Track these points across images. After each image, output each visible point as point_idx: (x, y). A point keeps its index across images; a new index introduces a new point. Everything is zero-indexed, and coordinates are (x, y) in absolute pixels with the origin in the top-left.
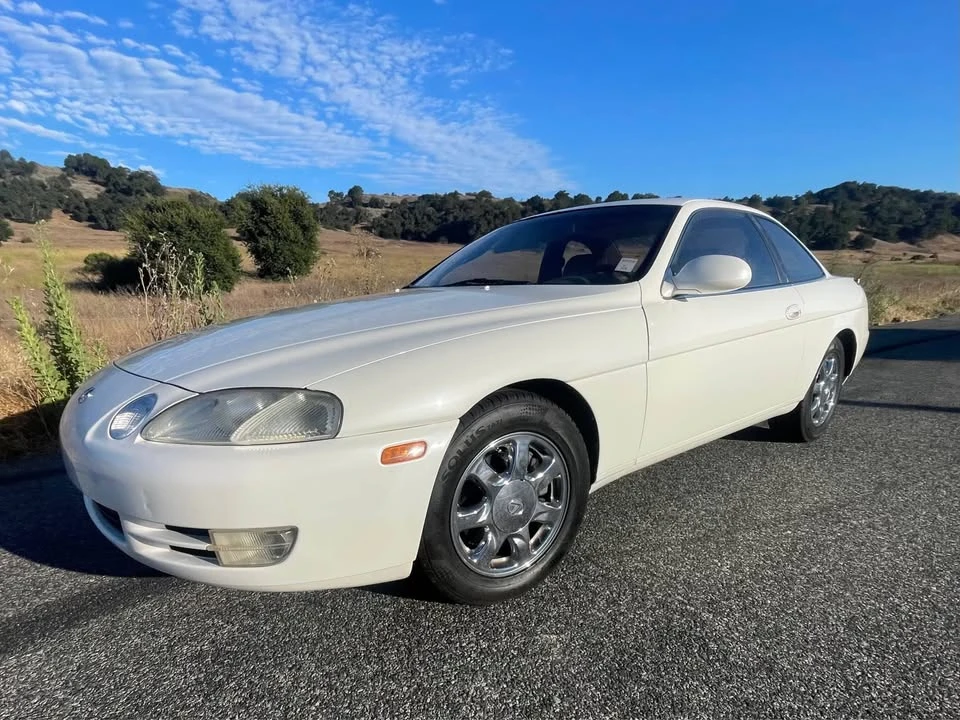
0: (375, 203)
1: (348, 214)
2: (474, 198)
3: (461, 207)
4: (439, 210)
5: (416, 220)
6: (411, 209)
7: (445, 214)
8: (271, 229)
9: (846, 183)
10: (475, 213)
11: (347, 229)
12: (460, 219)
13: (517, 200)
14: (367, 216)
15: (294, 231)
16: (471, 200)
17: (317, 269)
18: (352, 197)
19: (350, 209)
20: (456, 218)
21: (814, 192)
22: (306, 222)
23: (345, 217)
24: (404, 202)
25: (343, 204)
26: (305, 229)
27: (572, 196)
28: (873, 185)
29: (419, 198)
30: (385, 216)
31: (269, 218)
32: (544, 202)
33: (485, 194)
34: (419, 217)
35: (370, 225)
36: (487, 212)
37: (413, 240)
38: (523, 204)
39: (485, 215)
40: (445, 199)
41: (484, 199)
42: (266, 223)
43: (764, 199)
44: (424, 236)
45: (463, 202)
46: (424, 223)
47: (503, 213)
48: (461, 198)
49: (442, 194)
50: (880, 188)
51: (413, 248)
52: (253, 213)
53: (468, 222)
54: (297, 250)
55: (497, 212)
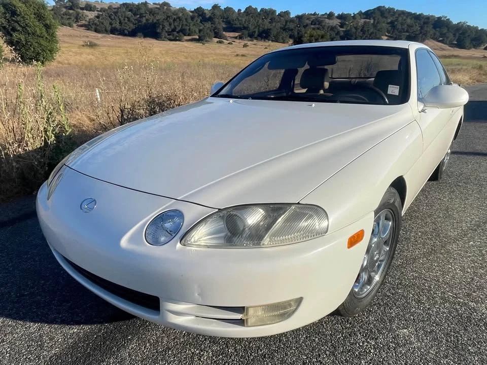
0: (89, 7)
1: (70, 15)
2: (159, 6)
3: (150, 13)
4: (135, 14)
5: (120, 19)
6: (116, 13)
7: (140, 17)
8: (21, 26)
9: (380, 7)
10: (160, 17)
11: (70, 26)
12: (151, 21)
13: (188, 9)
14: (84, 18)
15: (39, 29)
16: (157, 8)
17: (57, 56)
18: (72, 3)
19: (71, 11)
20: (147, 20)
21: (363, 11)
22: (48, 22)
23: (68, 17)
24: (110, 7)
25: (66, 7)
26: (47, 27)
27: (222, 8)
28: (393, 9)
29: (121, 5)
30: (98, 17)
31: (19, 18)
32: (205, 11)
33: (165, 4)
34: (122, 19)
35: (87, 23)
36: (168, 17)
37: (118, 35)
38: (192, 12)
39: (167, 19)
40: (138, 7)
41: (165, 7)
42: (17, 22)
43: (336, 15)
44: (126, 32)
45: (151, 9)
46: (126, 23)
47: (179, 18)
48: (150, 6)
49: (136, 3)
50: (397, 10)
51: (120, 40)
52: (5, 13)
53: (156, 23)
54: (43, 42)
55: (175, 17)
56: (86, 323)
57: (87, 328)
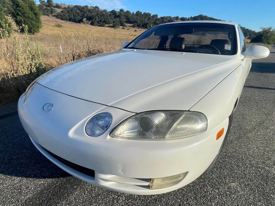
0: (58, 6)
1: (48, 10)
2: (93, 8)
3: (89, 11)
4: (81, 12)
5: (73, 14)
6: (71, 10)
7: (84, 13)
8: (21, 13)
9: (201, 15)
10: (94, 14)
11: (48, 15)
12: (89, 15)
13: (108, 11)
14: (55, 11)
15: (31, 15)
16: (92, 9)
17: (41, 30)
18: (49, 3)
19: (48, 8)
20: (87, 15)
21: (193, 17)
22: (36, 12)
23: (47, 11)
24: (69, 7)
25: (46, 6)
26: (36, 14)
27: (125, 11)
28: (207, 16)
29: (74, 6)
30: (62, 12)
31: (20, 9)
32: (116, 12)
33: (97, 7)
34: (75, 14)
35: (57, 15)
36: (98, 14)
37: (73, 22)
38: (110, 12)
39: (97, 15)
40: (83, 8)
41: (97, 9)
42: (20, 11)
43: (180, 18)
44: (77, 20)
45: (89, 9)
46: (76, 16)
47: (103, 15)
48: (89, 8)
49: (82, 6)
50: (209, 17)
51: (73, 25)
52: (13, 6)
53: (91, 17)
54: (33, 22)
55: (101, 14)
56: (49, 177)
57: (50, 180)
